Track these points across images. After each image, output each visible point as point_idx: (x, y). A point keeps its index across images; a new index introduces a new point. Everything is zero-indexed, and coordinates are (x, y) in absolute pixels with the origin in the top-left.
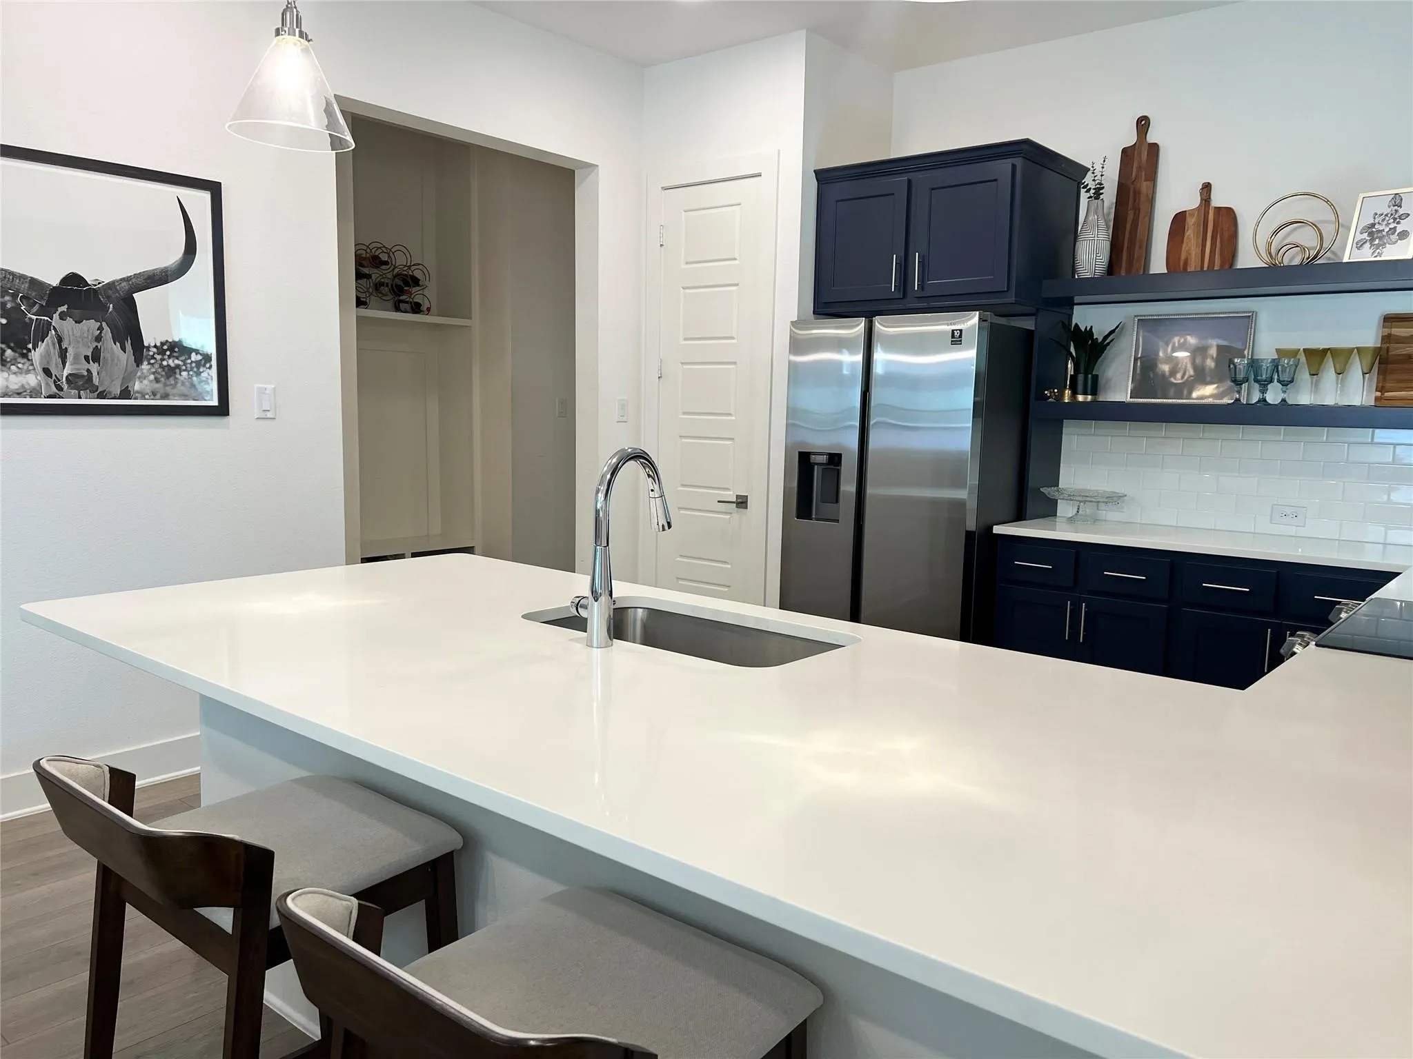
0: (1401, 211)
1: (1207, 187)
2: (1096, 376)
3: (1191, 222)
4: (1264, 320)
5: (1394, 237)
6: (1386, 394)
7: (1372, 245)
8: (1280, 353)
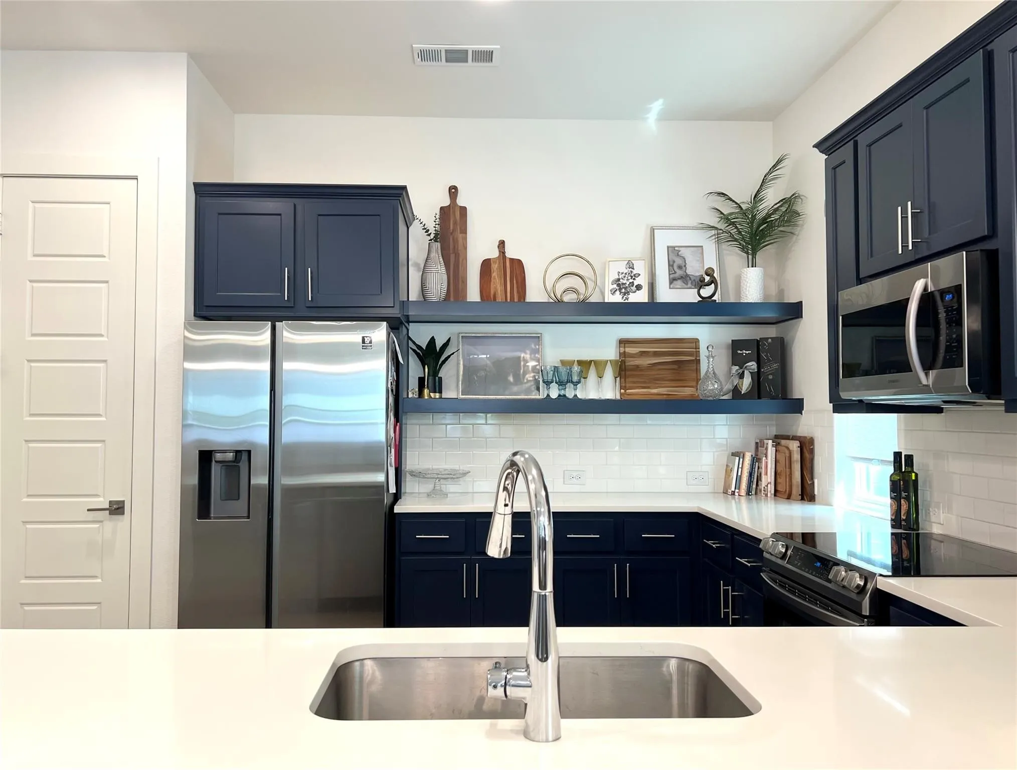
0: (635, 272)
1: (502, 244)
2: (440, 379)
3: (495, 267)
4: (547, 339)
5: (634, 288)
6: (627, 391)
7: (621, 293)
8: (563, 362)
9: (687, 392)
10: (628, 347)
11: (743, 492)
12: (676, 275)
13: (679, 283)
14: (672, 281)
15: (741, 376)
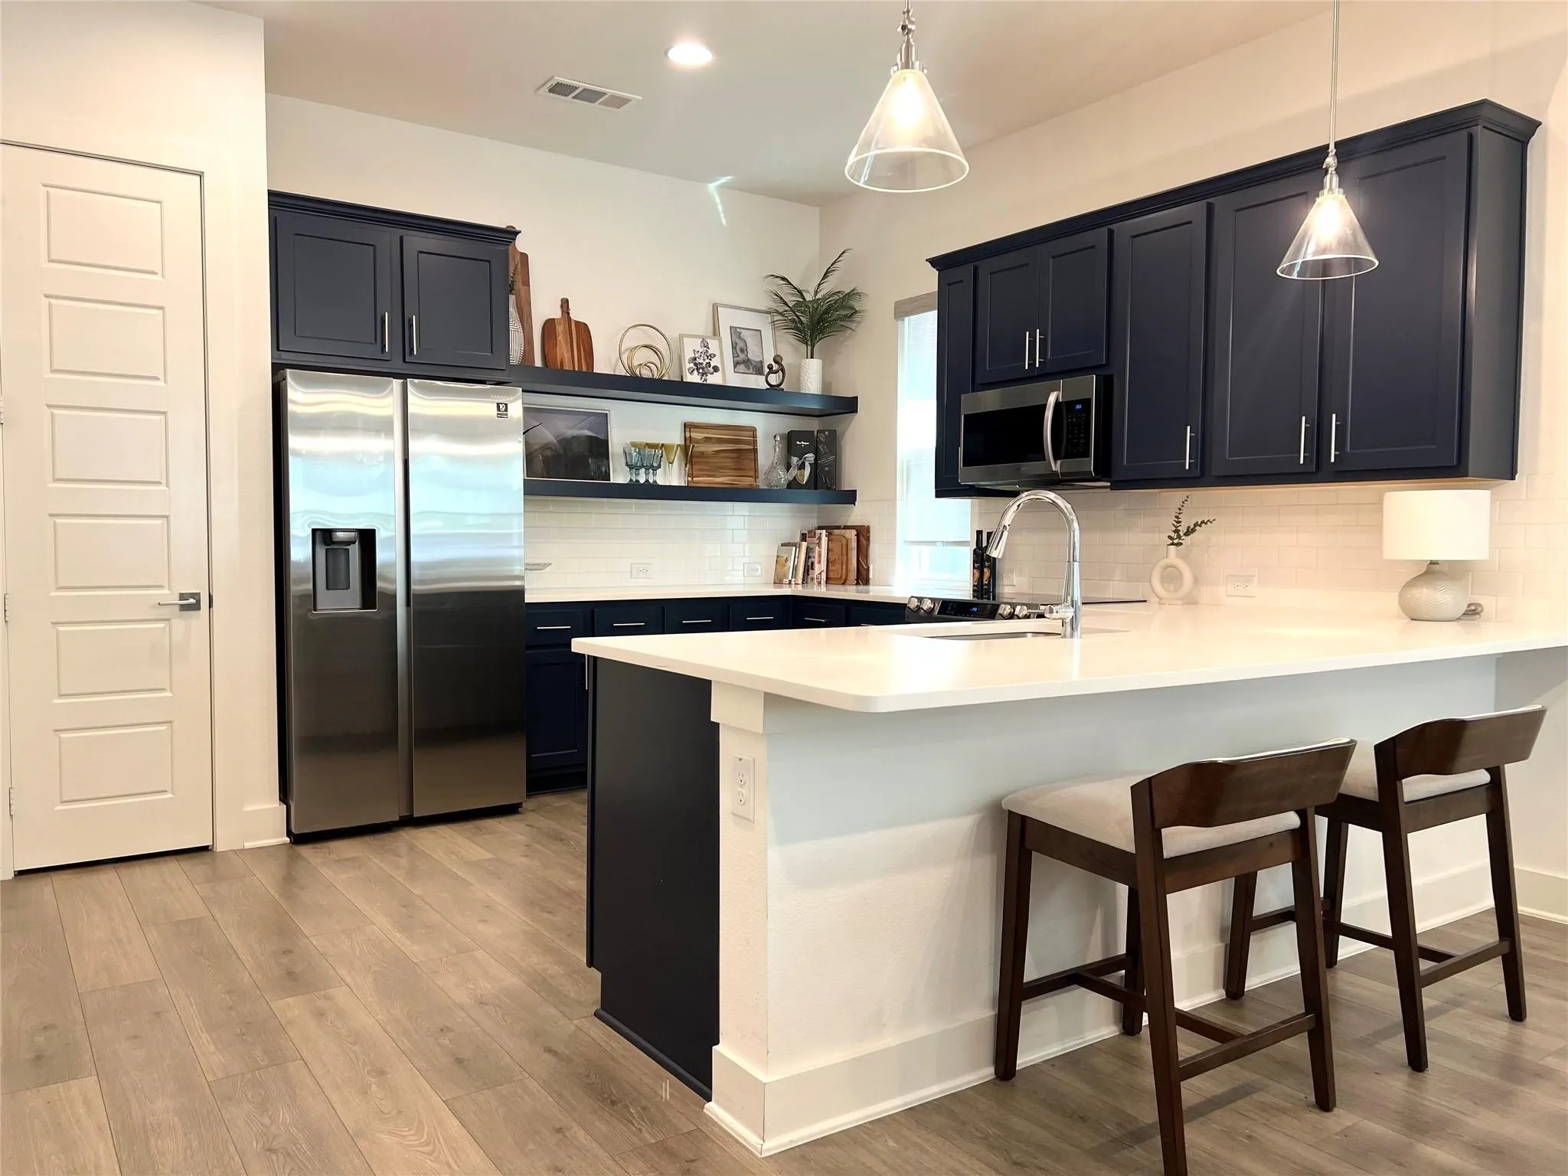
0: (710, 352)
1: (565, 304)
3: (560, 329)
4: (614, 418)
5: (711, 369)
6: (694, 479)
7: (699, 373)
8: (634, 445)
9: (747, 482)
10: (694, 432)
11: (800, 581)
12: (739, 359)
13: (741, 368)
14: (736, 364)
15: (802, 467)
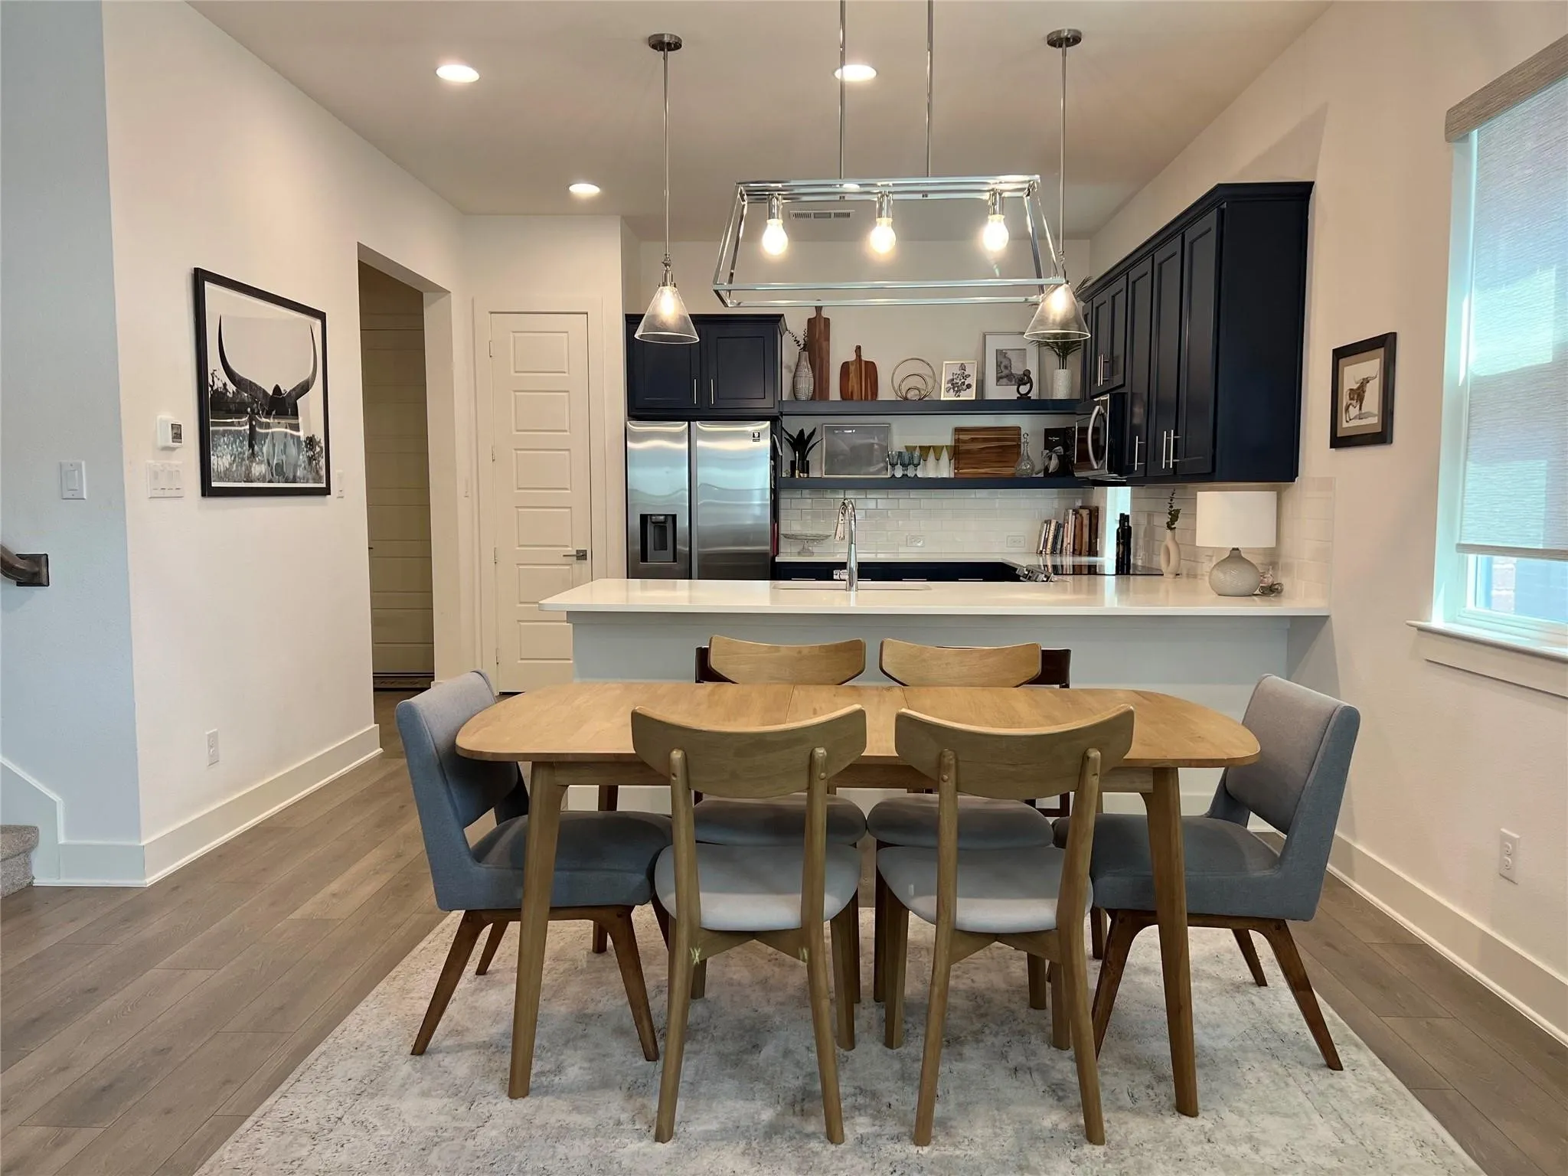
0: (966, 373)
1: (859, 348)
2: (808, 462)
3: (852, 368)
4: (895, 428)
5: (965, 387)
6: (960, 470)
7: (954, 390)
8: (907, 448)
9: (1007, 471)
10: (962, 435)
11: (1048, 551)
12: (1003, 374)
13: (1005, 380)
14: (999, 379)
15: (1050, 458)
